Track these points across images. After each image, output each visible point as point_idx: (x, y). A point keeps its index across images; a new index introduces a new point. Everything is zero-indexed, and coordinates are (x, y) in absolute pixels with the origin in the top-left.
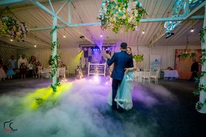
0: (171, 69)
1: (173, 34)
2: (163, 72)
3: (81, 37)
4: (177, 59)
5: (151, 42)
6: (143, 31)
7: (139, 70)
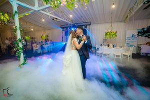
2: (140, 47)
3: (53, 19)
5: (127, 17)
6: (114, 4)
7: (112, 46)
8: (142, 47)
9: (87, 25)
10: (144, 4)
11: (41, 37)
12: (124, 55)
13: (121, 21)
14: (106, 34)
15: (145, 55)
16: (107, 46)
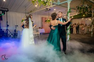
1: (50, 10)
6: (36, 5)
9: (5, 11)
10: (46, 9)
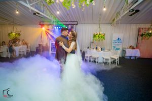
0: (133, 48)
2: (125, 51)
4: (140, 38)
5: (114, 20)
6: (105, 7)
7: (100, 49)
8: (127, 50)
9: (74, 25)
10: (130, 11)
11: (9, 34)
12: (112, 58)
13: (109, 24)
14: (94, 36)
15: (129, 58)
16: (95, 50)
